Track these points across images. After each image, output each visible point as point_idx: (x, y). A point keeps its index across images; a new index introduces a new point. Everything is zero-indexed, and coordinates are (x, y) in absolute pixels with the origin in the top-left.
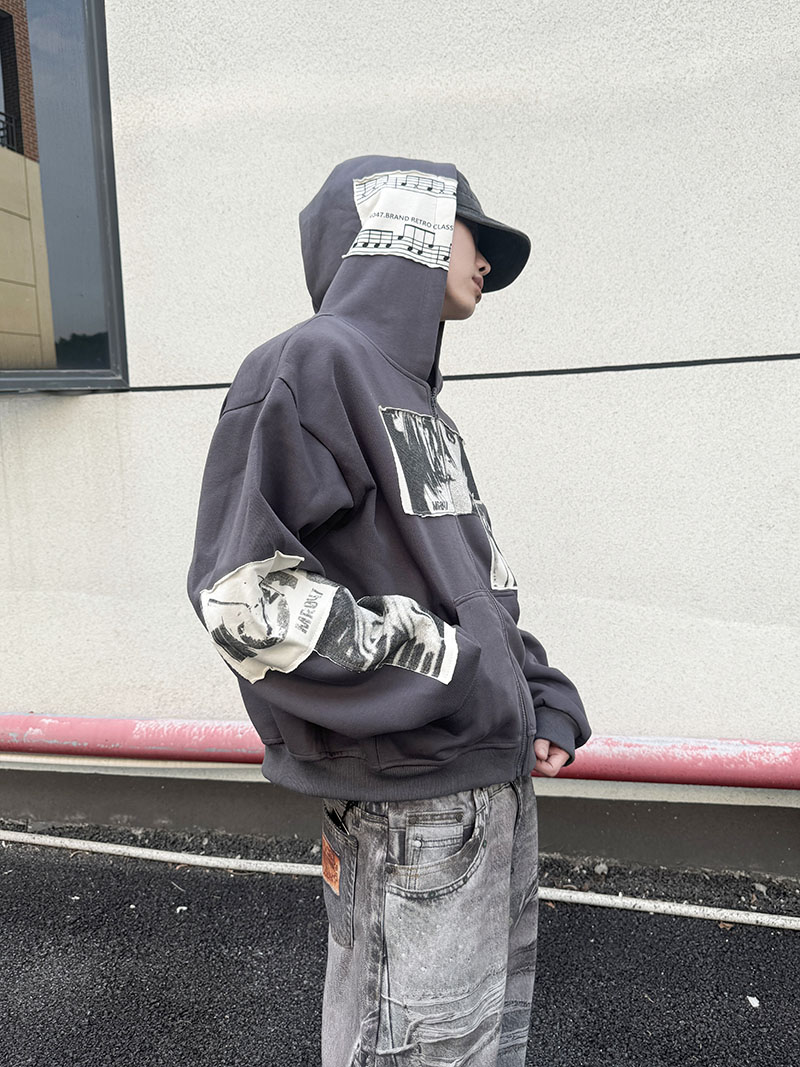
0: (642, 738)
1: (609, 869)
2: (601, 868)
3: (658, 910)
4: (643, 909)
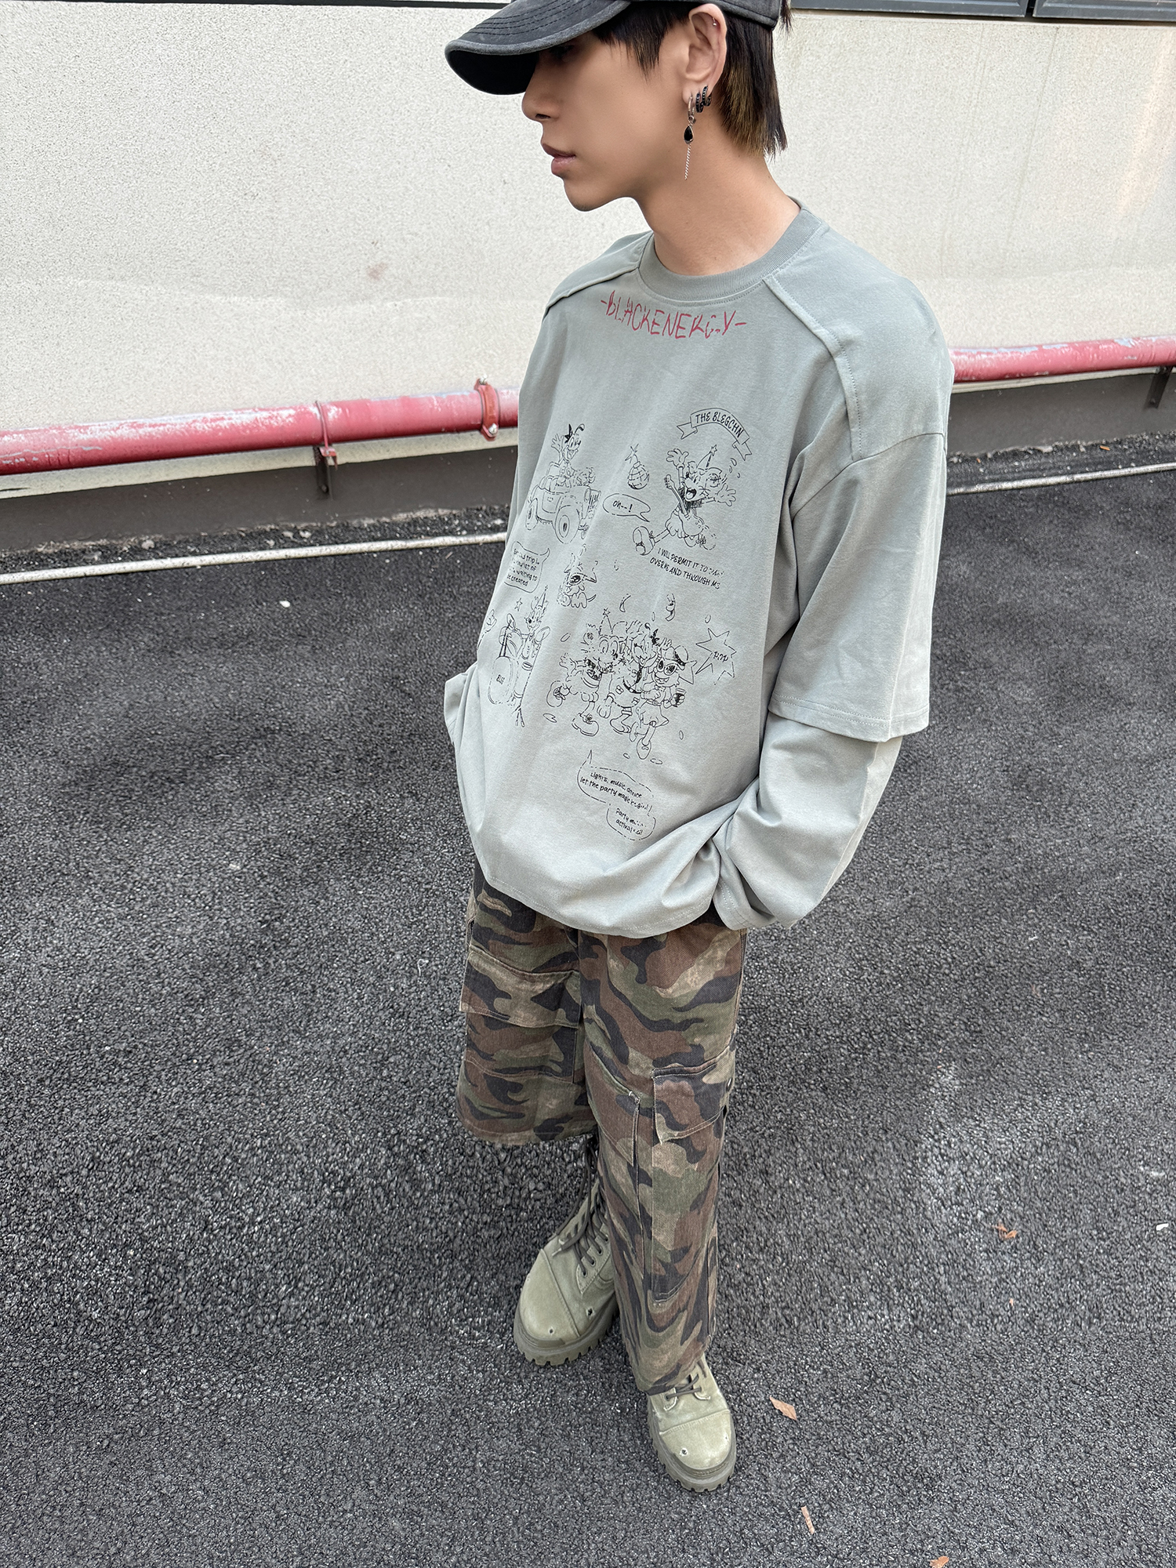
0: (165, 418)
1: (155, 544)
2: (148, 544)
3: (204, 563)
4: (191, 565)
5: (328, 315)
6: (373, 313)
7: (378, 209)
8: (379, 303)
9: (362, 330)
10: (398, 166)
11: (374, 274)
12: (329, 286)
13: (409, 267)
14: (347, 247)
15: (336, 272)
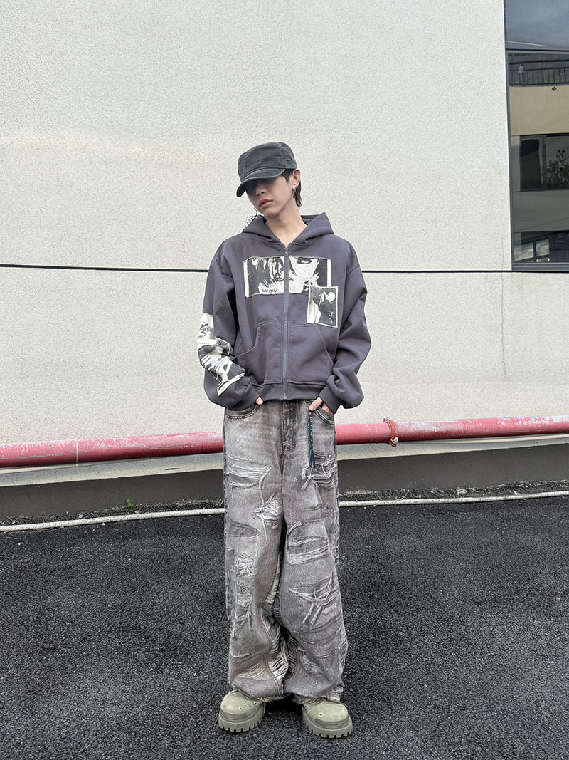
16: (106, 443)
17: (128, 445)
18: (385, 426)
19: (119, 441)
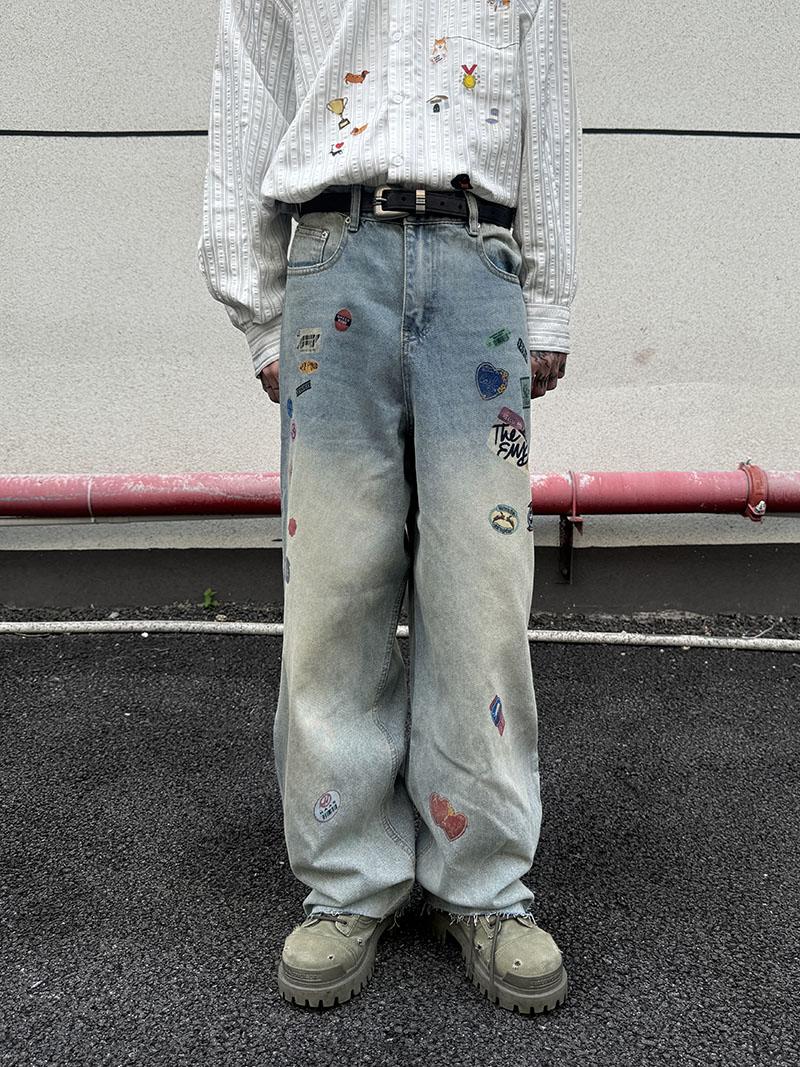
5: (591, 397)
6: (637, 395)
7: (649, 299)
8: (643, 387)
9: (624, 412)
10: (671, 263)
11: (641, 358)
12: (595, 369)
13: (676, 353)
14: (616, 332)
15: (603, 356)
16: (146, 482)
17: (185, 488)
18: (738, 478)
19: (171, 480)
